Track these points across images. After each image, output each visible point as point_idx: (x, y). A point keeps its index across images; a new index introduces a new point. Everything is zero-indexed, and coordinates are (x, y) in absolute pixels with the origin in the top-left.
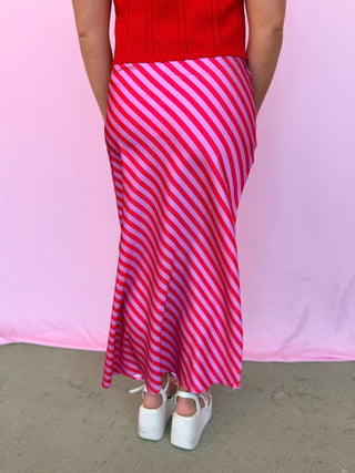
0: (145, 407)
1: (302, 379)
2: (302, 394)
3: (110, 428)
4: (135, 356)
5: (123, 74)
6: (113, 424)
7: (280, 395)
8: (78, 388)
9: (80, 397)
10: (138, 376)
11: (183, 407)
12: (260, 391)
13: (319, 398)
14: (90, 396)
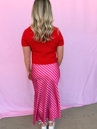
0: (43, 126)
1: (69, 112)
2: (70, 115)
4: (40, 117)
5: (36, 66)
7: (66, 116)
8: (24, 125)
9: (26, 127)
10: (40, 120)
11: (51, 125)
12: (62, 116)
13: (73, 115)
14: (28, 127)
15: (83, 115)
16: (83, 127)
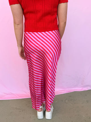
0: (39, 111)
1: (70, 96)
2: (71, 100)
3: (30, 118)
6: (31, 117)
7: (67, 101)
8: (19, 109)
9: (20, 111)
12: (62, 101)
14: (23, 111)
15: (87, 101)
16: (87, 114)
